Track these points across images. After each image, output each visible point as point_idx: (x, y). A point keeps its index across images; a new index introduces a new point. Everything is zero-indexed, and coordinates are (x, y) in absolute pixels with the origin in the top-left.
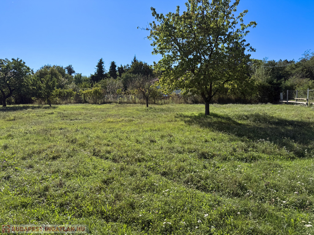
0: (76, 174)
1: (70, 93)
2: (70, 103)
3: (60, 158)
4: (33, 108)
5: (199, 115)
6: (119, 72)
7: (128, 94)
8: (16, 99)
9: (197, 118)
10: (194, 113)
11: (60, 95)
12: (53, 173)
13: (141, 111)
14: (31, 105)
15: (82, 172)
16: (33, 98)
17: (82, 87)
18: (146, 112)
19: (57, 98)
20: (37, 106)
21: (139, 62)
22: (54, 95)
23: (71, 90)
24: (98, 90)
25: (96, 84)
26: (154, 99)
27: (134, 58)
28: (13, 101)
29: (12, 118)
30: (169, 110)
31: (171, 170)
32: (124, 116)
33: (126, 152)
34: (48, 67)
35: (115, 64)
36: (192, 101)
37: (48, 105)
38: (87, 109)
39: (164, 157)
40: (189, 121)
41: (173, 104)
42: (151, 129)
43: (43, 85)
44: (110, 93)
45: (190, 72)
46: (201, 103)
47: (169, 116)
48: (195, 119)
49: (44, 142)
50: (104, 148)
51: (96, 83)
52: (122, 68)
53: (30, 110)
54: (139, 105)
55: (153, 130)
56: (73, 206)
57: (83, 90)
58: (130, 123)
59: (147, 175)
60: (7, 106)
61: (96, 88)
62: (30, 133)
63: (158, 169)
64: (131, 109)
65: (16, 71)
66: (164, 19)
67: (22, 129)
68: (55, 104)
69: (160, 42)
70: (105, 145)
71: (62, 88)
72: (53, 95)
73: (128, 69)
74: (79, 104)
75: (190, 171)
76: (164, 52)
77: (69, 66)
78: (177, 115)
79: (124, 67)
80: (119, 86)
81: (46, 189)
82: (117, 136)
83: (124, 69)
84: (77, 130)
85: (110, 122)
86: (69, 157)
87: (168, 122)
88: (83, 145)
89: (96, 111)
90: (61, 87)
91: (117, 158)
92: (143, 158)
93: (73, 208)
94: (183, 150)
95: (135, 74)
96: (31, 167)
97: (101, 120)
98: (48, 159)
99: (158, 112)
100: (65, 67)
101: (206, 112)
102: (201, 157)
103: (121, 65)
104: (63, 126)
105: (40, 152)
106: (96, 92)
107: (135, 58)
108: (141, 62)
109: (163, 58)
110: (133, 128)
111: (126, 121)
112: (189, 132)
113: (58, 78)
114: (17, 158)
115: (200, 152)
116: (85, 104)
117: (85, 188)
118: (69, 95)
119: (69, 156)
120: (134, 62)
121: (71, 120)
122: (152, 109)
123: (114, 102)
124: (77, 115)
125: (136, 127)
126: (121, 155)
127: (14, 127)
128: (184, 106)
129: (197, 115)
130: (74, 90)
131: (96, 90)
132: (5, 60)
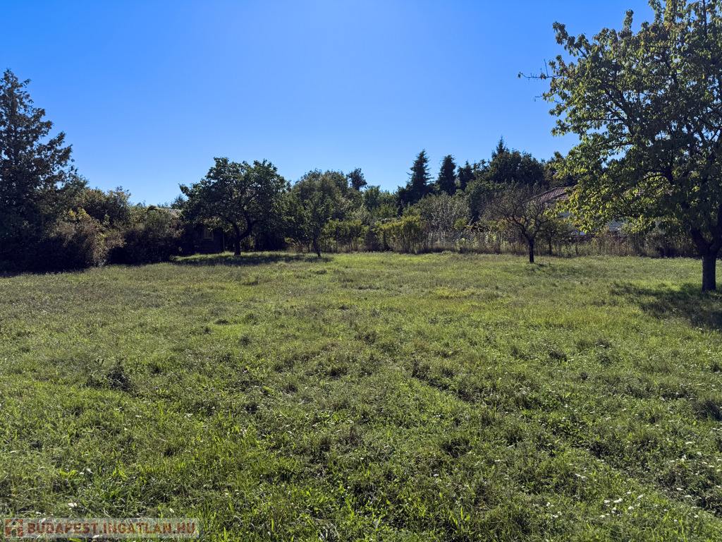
0: (382, 418)
1: (357, 229)
2: (356, 250)
3: (345, 374)
4: (288, 259)
5: (682, 289)
6: (461, 180)
7: (482, 231)
8: (257, 241)
9: (679, 298)
10: (668, 283)
11: (336, 234)
12: (335, 408)
13: (515, 272)
14: (283, 254)
15: (395, 415)
16: (287, 239)
17: (379, 215)
18: (528, 275)
19: (332, 240)
20: (295, 254)
21: (511, 153)
22: (327, 234)
23: (358, 222)
24: (415, 221)
25: (410, 208)
26: (550, 243)
27: (498, 144)
28: (252, 244)
29: (252, 280)
30: (589, 272)
31: (618, 442)
32: (476, 284)
33: (489, 377)
34: (315, 175)
35: (454, 161)
36: (658, 249)
37: (314, 255)
38: (391, 264)
39: (593, 404)
40: (652, 306)
41: (600, 257)
42: (547, 323)
43: (307, 213)
44: (438, 227)
45: (656, 176)
46: (684, 256)
47: (593, 288)
48: (672, 300)
49: (313, 334)
50: (437, 361)
51: (409, 205)
52: (468, 169)
53: (283, 263)
54: (510, 256)
55: (555, 326)
56: (383, 497)
57: (383, 222)
58: (492, 302)
59: (552, 447)
60: (243, 254)
61: (409, 218)
62: (286, 314)
63: (579, 434)
64: (490, 266)
65: (260, 186)
66: (588, 48)
67: (271, 305)
68: (327, 252)
69: (576, 104)
70: (437, 354)
71: (341, 219)
72: (324, 234)
73: (483, 172)
74: (374, 253)
75: (675, 452)
76: (586, 128)
77: (355, 172)
78: (618, 286)
79: (472, 167)
80: (460, 212)
81: (325, 445)
82: (464, 335)
83: (473, 171)
84: (374, 314)
85: (442, 297)
86: (363, 374)
87: (592, 304)
88: (388, 349)
89: (410, 270)
90: (340, 216)
91: (469, 390)
92: (535, 399)
93: (383, 502)
94: (648, 389)
95: (500, 182)
96: (292, 389)
97: (422, 291)
98: (323, 375)
99: (560, 277)
100: (348, 173)
101: (704, 281)
102: (705, 415)
103: (467, 164)
104: (348, 302)
105: (308, 358)
106: (410, 226)
107: (501, 145)
108: (516, 154)
109: (582, 141)
110: (500, 316)
111: (481, 297)
112: (660, 338)
113: (334, 198)
114: (267, 367)
115: (701, 400)
116: (385, 254)
117: (404, 455)
118: (355, 232)
119: (365, 372)
120: (499, 153)
121: (360, 288)
122: (544, 269)
123: (448, 250)
124: (372, 277)
125: (507, 315)
126: (479, 385)
127: (257, 299)
128: (633, 262)
129: (676, 288)
130: (365, 223)
131: (409, 222)
132: (243, 165)
